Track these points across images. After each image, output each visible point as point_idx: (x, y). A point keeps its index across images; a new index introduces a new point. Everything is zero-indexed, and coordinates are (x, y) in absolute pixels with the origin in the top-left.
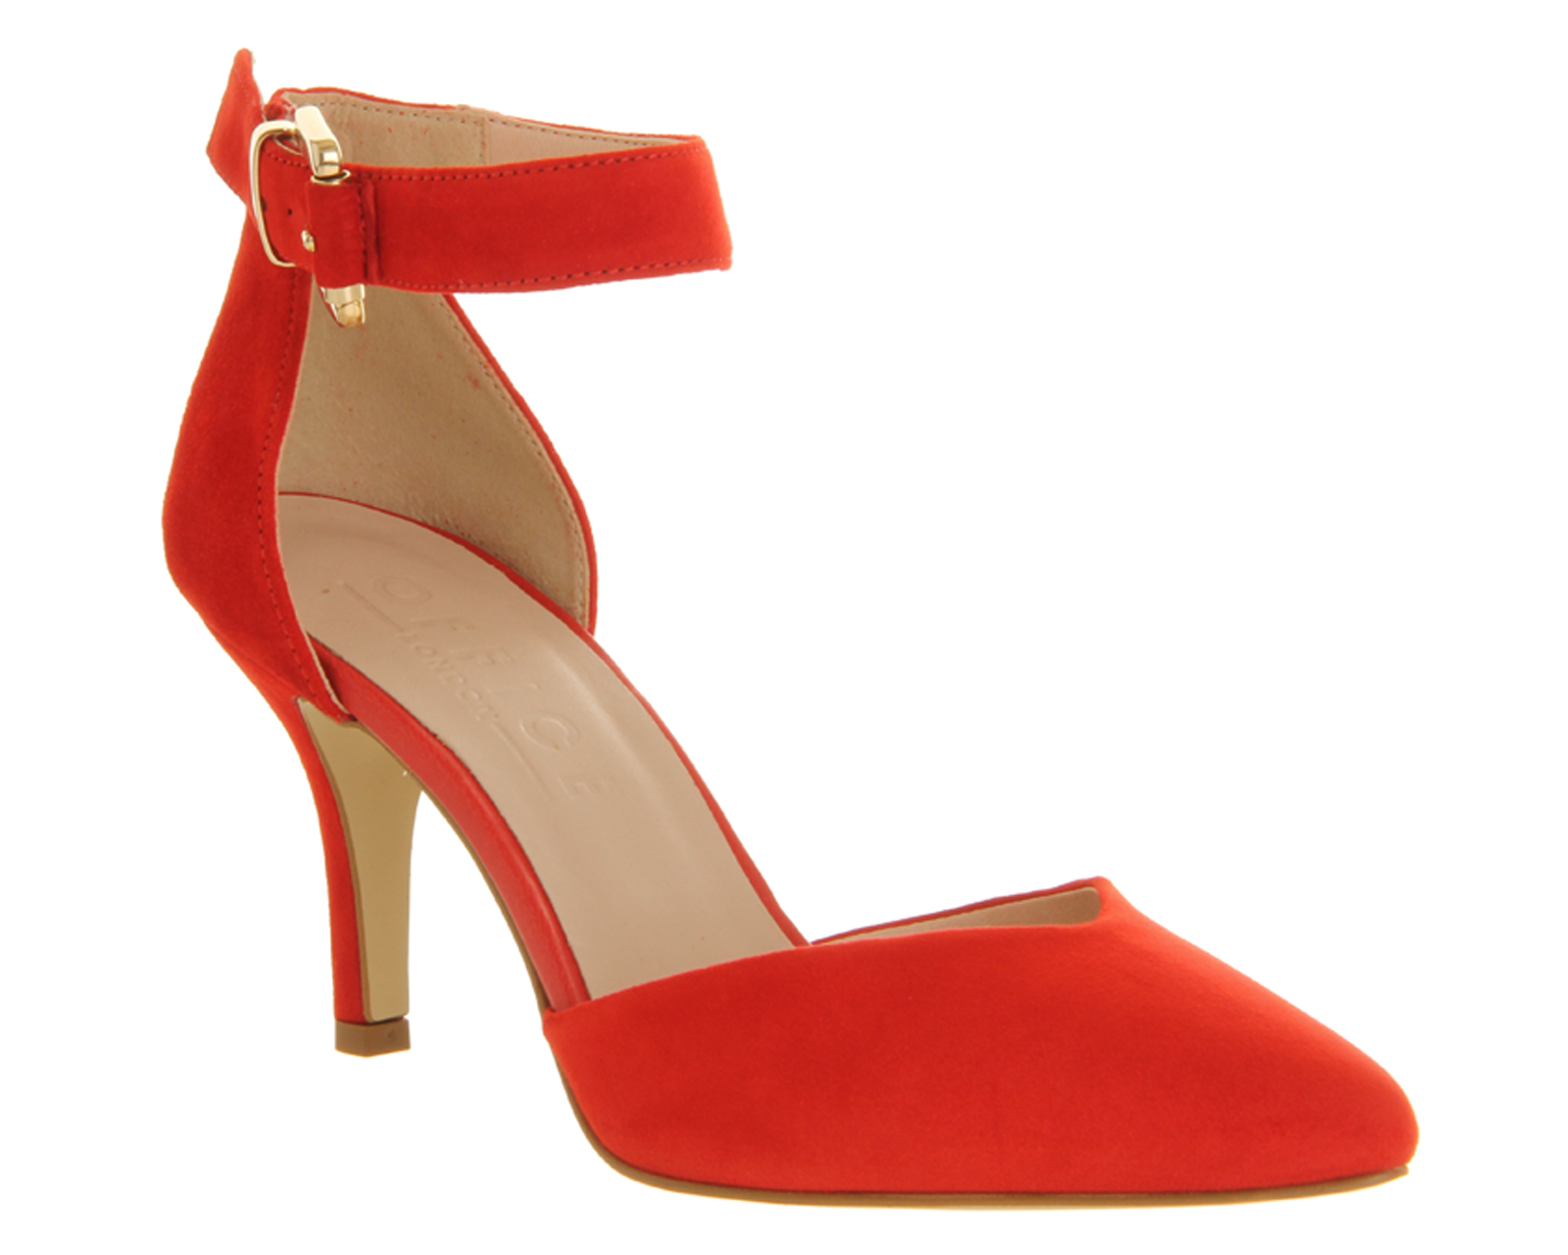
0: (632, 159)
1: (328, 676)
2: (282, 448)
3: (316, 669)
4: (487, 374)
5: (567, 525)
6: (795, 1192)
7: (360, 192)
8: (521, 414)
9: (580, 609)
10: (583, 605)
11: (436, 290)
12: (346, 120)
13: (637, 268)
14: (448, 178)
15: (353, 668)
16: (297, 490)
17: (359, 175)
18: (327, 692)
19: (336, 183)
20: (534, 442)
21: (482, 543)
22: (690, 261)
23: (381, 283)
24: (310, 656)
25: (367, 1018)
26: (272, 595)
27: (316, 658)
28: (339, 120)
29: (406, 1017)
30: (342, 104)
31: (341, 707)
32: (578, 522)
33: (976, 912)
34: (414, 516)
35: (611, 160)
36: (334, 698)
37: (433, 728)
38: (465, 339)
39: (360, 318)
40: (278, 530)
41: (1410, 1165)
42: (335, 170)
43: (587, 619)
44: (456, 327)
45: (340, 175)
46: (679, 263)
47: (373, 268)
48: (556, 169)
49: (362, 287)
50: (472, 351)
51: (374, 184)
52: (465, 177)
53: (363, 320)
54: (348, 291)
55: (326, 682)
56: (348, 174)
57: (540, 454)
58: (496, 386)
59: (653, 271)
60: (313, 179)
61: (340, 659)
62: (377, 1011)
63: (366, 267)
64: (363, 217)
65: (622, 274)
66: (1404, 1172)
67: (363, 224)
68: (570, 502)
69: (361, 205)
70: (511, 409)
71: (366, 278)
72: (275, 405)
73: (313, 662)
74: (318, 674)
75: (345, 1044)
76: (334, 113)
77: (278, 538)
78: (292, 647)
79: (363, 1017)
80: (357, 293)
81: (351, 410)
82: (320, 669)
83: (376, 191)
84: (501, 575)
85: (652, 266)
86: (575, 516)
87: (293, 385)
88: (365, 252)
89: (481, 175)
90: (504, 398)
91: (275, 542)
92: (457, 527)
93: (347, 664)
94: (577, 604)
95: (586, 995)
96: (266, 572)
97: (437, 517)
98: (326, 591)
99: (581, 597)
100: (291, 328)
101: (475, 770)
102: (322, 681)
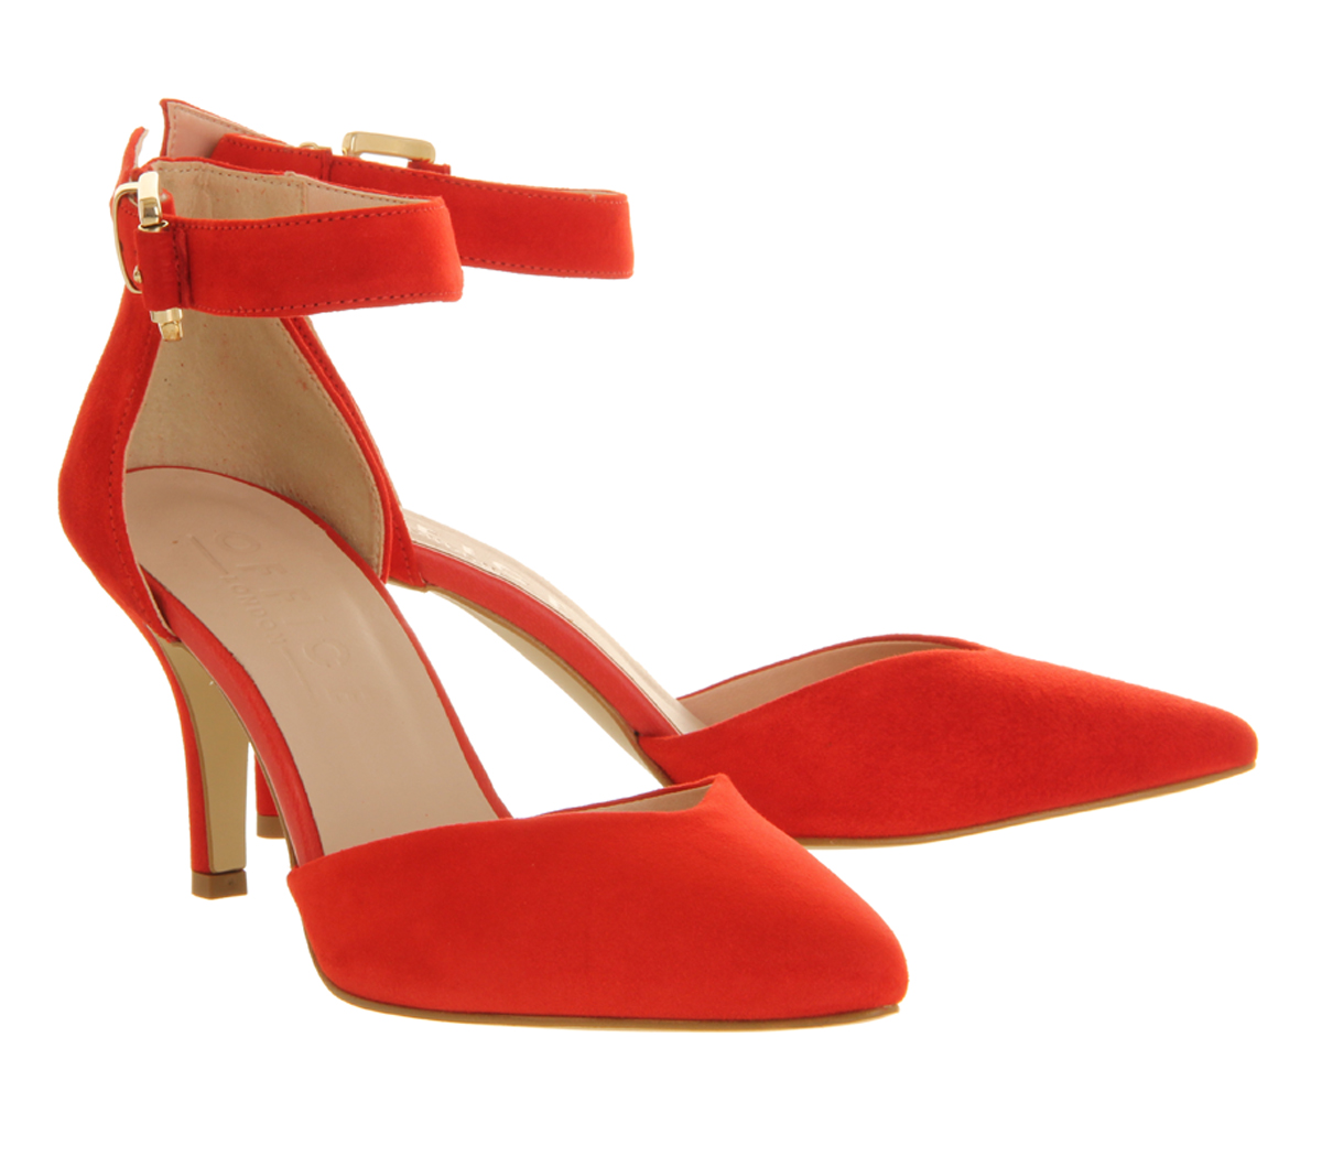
0: (367, 216)
1: (159, 607)
2: (132, 433)
3: (150, 601)
4: (312, 378)
5: (371, 495)
6: (447, 1012)
7: (174, 238)
8: (336, 409)
9: (376, 560)
10: (378, 557)
11: (272, 314)
12: (206, 183)
13: (367, 299)
14: (233, 228)
15: (179, 602)
16: (180, 464)
17: (177, 225)
18: (158, 619)
19: (157, 230)
20: (346, 431)
21: (314, 507)
22: (412, 295)
23: (193, 307)
24: (146, 591)
25: (211, 870)
26: (117, 544)
27: (150, 593)
28: (201, 183)
29: (245, 869)
30: (204, 170)
31: (170, 631)
32: (377, 493)
33: (646, 800)
34: (268, 486)
35: (350, 217)
36: (164, 624)
37: (230, 649)
38: (295, 352)
39: (178, 334)
40: (124, 495)
41: (901, 1004)
42: (157, 221)
43: (381, 568)
44: (289, 342)
45: (160, 224)
46: (402, 296)
47: (186, 298)
48: (308, 222)
49: (180, 311)
50: (300, 360)
51: (185, 231)
52: (244, 228)
53: (181, 335)
54: (169, 311)
55: (158, 611)
56: (167, 223)
57: (351, 440)
58: (319, 388)
59: (380, 302)
60: (140, 227)
61: (170, 594)
62: (219, 864)
63: (180, 295)
64: (177, 257)
65: (356, 304)
66: (895, 1010)
67: (177, 263)
68: (372, 478)
69: (175, 248)
70: (330, 405)
71: (180, 303)
72: (129, 399)
73: (148, 596)
74: (152, 605)
75: (199, 890)
76: (197, 177)
77: (124, 502)
78: (131, 584)
79: (208, 869)
80: (175, 314)
81: (220, 404)
82: (153, 601)
83: (187, 238)
84: (323, 533)
85: (380, 298)
86: (376, 488)
87: (146, 384)
88: (179, 284)
89: (256, 226)
90: (324, 397)
91: (121, 504)
92: (298, 495)
93: (175, 598)
94: (375, 556)
95: (322, 854)
96: (113, 526)
97: (284, 487)
98: (176, 542)
99: (377, 550)
100: (149, 341)
101: (258, 682)
102: (154, 611)
